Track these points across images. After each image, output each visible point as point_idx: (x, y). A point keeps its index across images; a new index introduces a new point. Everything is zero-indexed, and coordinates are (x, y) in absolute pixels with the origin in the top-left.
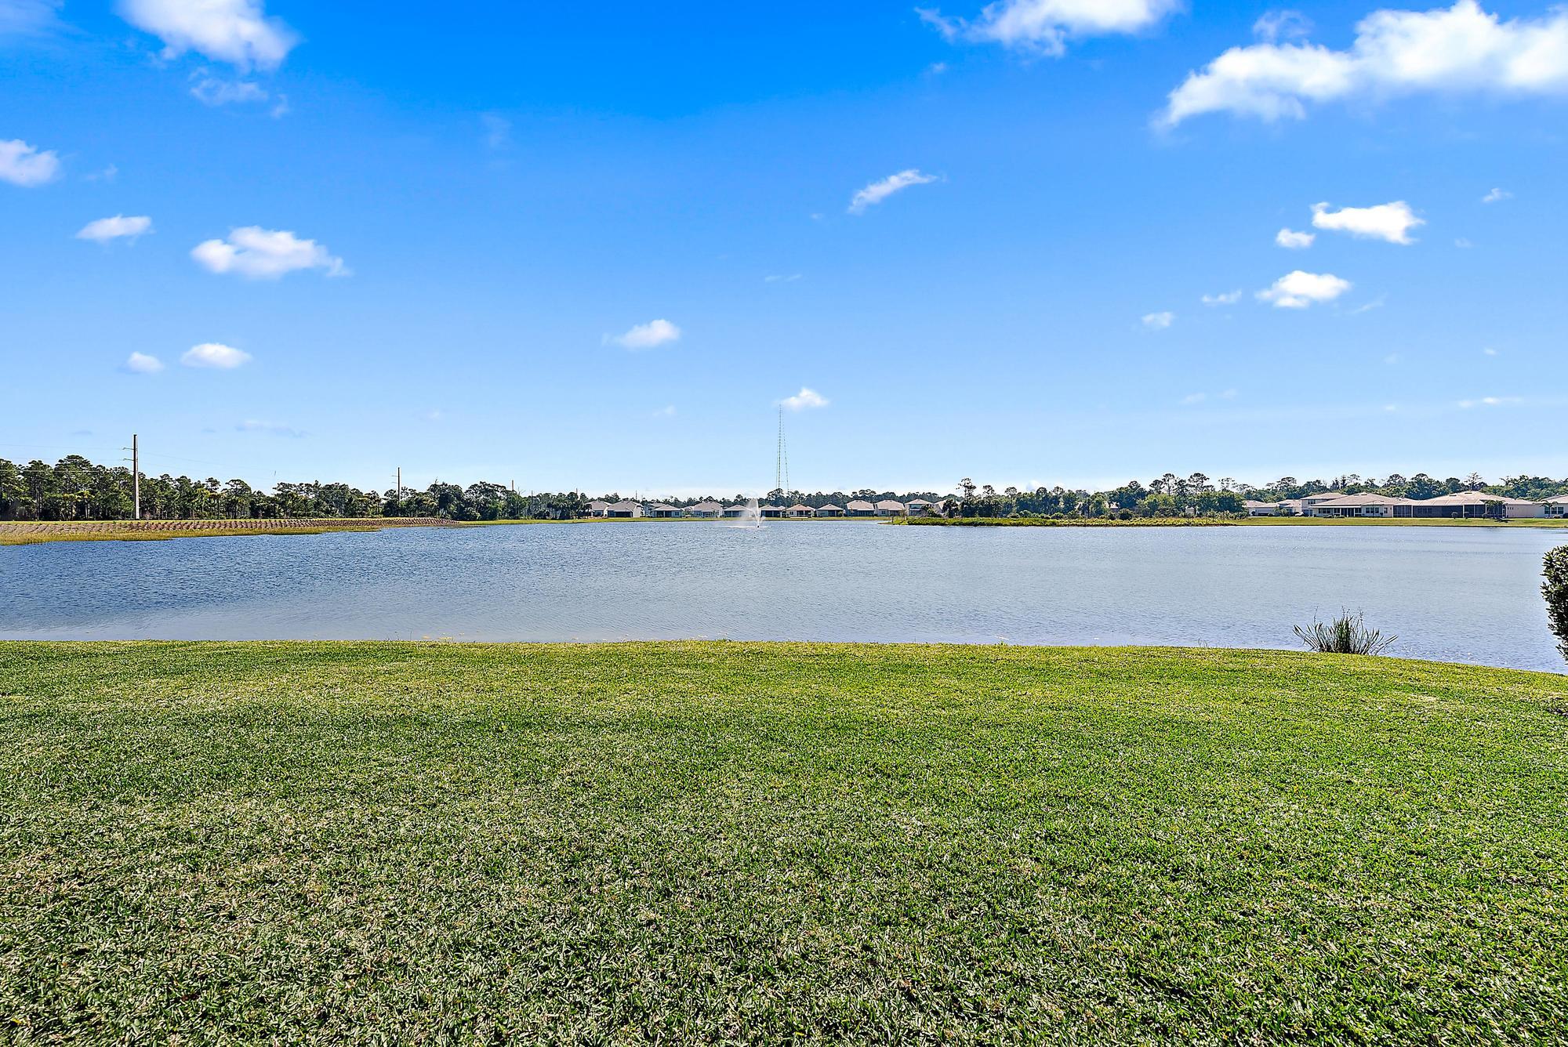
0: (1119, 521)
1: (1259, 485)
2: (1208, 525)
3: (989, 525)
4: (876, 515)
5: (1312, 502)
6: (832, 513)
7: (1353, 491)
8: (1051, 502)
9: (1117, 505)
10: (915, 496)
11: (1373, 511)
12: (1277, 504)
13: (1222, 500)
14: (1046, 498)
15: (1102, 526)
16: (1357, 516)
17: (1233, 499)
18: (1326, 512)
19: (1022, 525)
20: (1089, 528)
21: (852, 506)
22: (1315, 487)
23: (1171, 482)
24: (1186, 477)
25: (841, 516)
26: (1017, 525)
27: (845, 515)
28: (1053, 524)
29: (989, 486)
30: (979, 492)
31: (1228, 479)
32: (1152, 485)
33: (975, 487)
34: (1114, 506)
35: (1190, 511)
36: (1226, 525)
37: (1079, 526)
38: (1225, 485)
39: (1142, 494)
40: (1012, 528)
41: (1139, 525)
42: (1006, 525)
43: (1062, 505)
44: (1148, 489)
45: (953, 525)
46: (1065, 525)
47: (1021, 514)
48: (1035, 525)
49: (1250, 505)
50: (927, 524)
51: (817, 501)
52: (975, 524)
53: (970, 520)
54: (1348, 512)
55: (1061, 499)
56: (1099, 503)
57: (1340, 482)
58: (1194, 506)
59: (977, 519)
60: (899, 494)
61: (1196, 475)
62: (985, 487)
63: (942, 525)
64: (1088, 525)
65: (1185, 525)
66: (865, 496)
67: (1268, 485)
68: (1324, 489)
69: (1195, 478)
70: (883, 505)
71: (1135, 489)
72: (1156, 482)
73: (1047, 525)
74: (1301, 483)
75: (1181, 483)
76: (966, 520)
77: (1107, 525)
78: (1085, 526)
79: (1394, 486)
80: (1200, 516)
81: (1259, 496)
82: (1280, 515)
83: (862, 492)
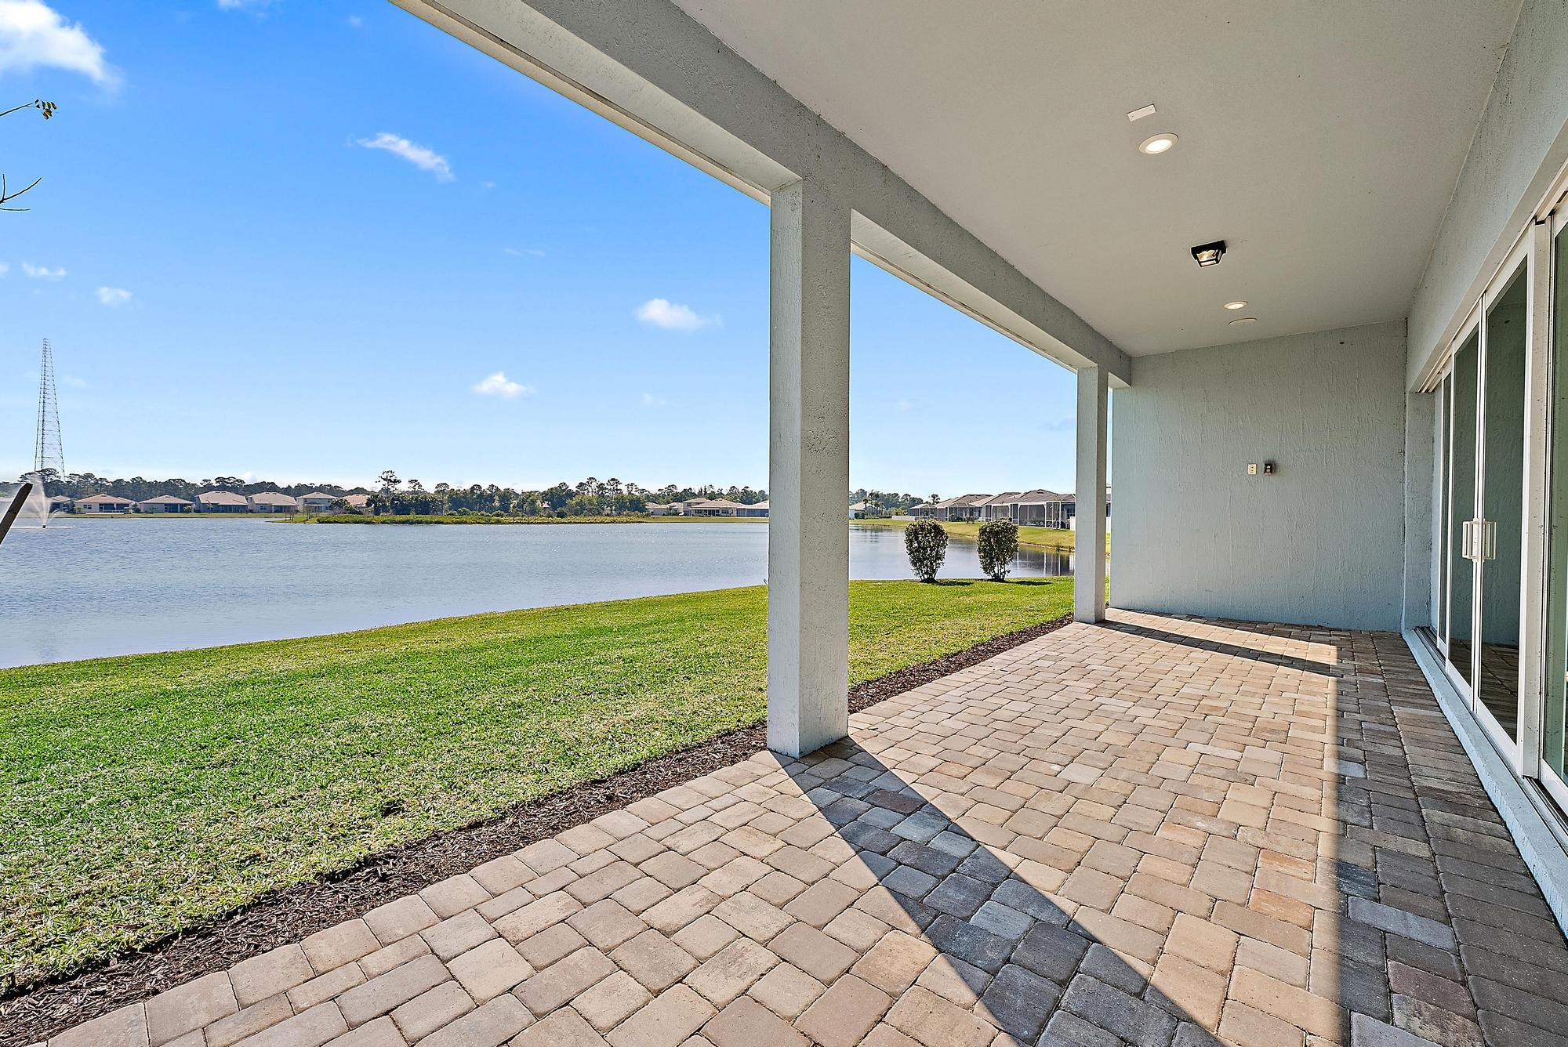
0: (556, 519)
1: (653, 489)
2: (627, 522)
3: (427, 523)
4: (251, 511)
5: (689, 505)
6: (172, 508)
7: (712, 497)
8: (486, 500)
9: (549, 505)
10: (310, 489)
11: (726, 512)
12: (668, 506)
13: (631, 502)
14: (481, 495)
15: (544, 523)
16: (717, 515)
17: (640, 501)
18: (699, 512)
19: (465, 523)
20: (533, 525)
21: (204, 498)
22: (688, 494)
23: (594, 484)
24: (605, 482)
25: (189, 511)
26: (460, 523)
27: (195, 511)
28: (498, 522)
29: (416, 481)
30: (404, 487)
31: (632, 484)
32: (578, 487)
33: (399, 482)
34: (545, 505)
35: (607, 510)
36: (639, 522)
37: (523, 523)
38: (630, 489)
39: (570, 495)
40: (455, 525)
41: (576, 523)
42: (447, 523)
43: (497, 504)
44: (575, 490)
45: (382, 523)
46: (510, 523)
47: (459, 512)
48: (479, 523)
49: (650, 506)
50: (346, 522)
51: (139, 489)
52: (412, 523)
53: (403, 517)
54: (712, 513)
55: (496, 498)
56: (534, 502)
57: (703, 490)
58: (611, 507)
59: (412, 517)
60: (282, 485)
61: (613, 480)
62: (411, 481)
63: (368, 523)
64: (532, 523)
65: (611, 522)
66: (224, 485)
67: (659, 490)
68: (694, 495)
69: (612, 482)
70: (260, 498)
71: (564, 490)
72: (581, 484)
73: (492, 523)
74: (680, 490)
75: (601, 487)
76: (398, 518)
77: (548, 523)
78: (528, 523)
79: (733, 495)
80: (619, 514)
81: (654, 499)
82: (670, 514)
83: (219, 479)
